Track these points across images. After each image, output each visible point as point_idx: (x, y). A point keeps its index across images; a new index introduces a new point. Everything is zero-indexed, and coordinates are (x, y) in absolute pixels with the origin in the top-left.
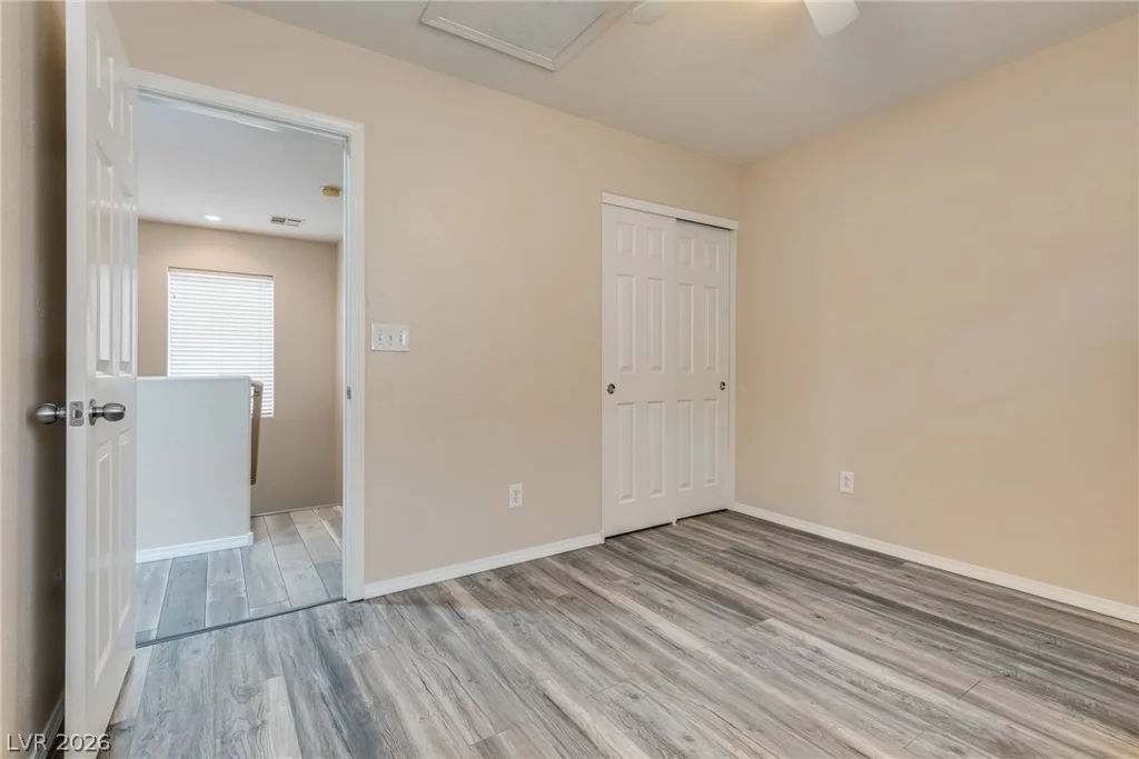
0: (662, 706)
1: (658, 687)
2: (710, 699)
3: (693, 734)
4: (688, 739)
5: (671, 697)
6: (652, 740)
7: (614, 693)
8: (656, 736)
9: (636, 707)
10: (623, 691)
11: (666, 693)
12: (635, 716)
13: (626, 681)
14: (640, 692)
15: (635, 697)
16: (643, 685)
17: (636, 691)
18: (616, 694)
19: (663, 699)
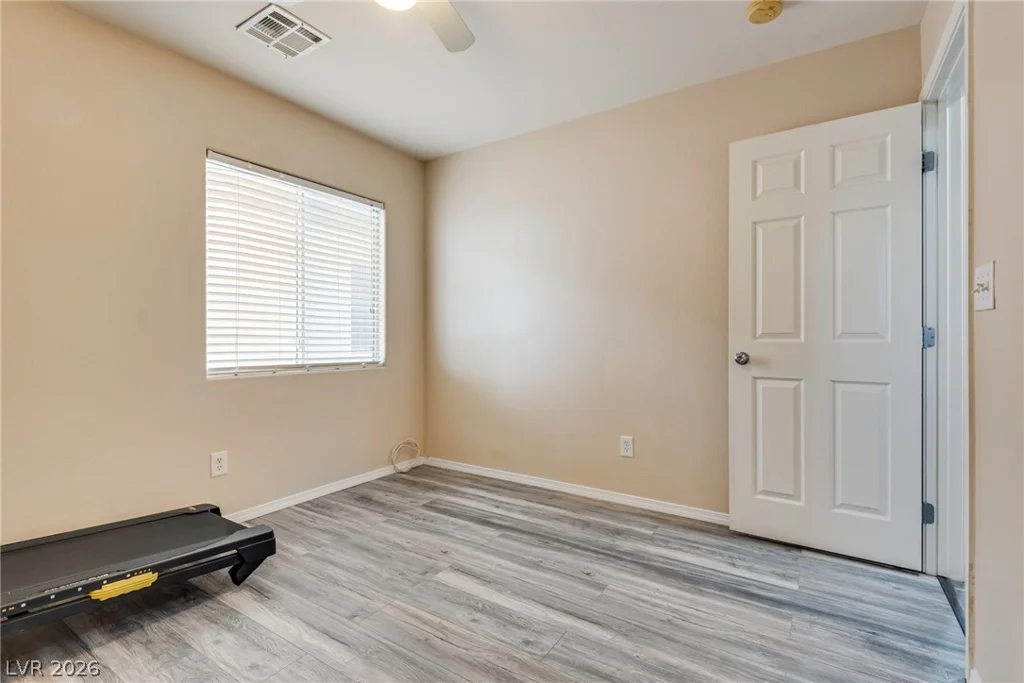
0: (502, 641)
1: (512, 658)
2: (461, 659)
3: (472, 625)
4: (475, 621)
5: (495, 650)
6: (500, 614)
7: (547, 641)
8: (498, 617)
9: (523, 634)
10: (540, 646)
11: (502, 653)
12: (520, 627)
13: (544, 657)
14: (525, 648)
15: (527, 643)
16: (526, 657)
17: (528, 649)
18: (544, 641)
19: (503, 647)
